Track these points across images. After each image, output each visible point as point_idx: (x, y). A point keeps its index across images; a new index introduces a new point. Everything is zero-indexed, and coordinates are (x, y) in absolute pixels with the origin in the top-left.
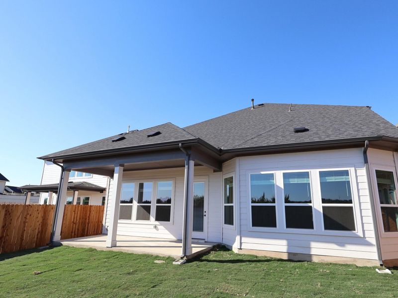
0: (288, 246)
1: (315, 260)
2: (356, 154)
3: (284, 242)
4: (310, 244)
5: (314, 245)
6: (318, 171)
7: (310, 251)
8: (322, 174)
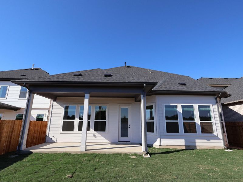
0: (185, 142)
1: (198, 148)
2: (212, 99)
3: (183, 140)
4: (195, 141)
5: (197, 141)
6: (197, 105)
7: (195, 144)
8: (199, 107)
